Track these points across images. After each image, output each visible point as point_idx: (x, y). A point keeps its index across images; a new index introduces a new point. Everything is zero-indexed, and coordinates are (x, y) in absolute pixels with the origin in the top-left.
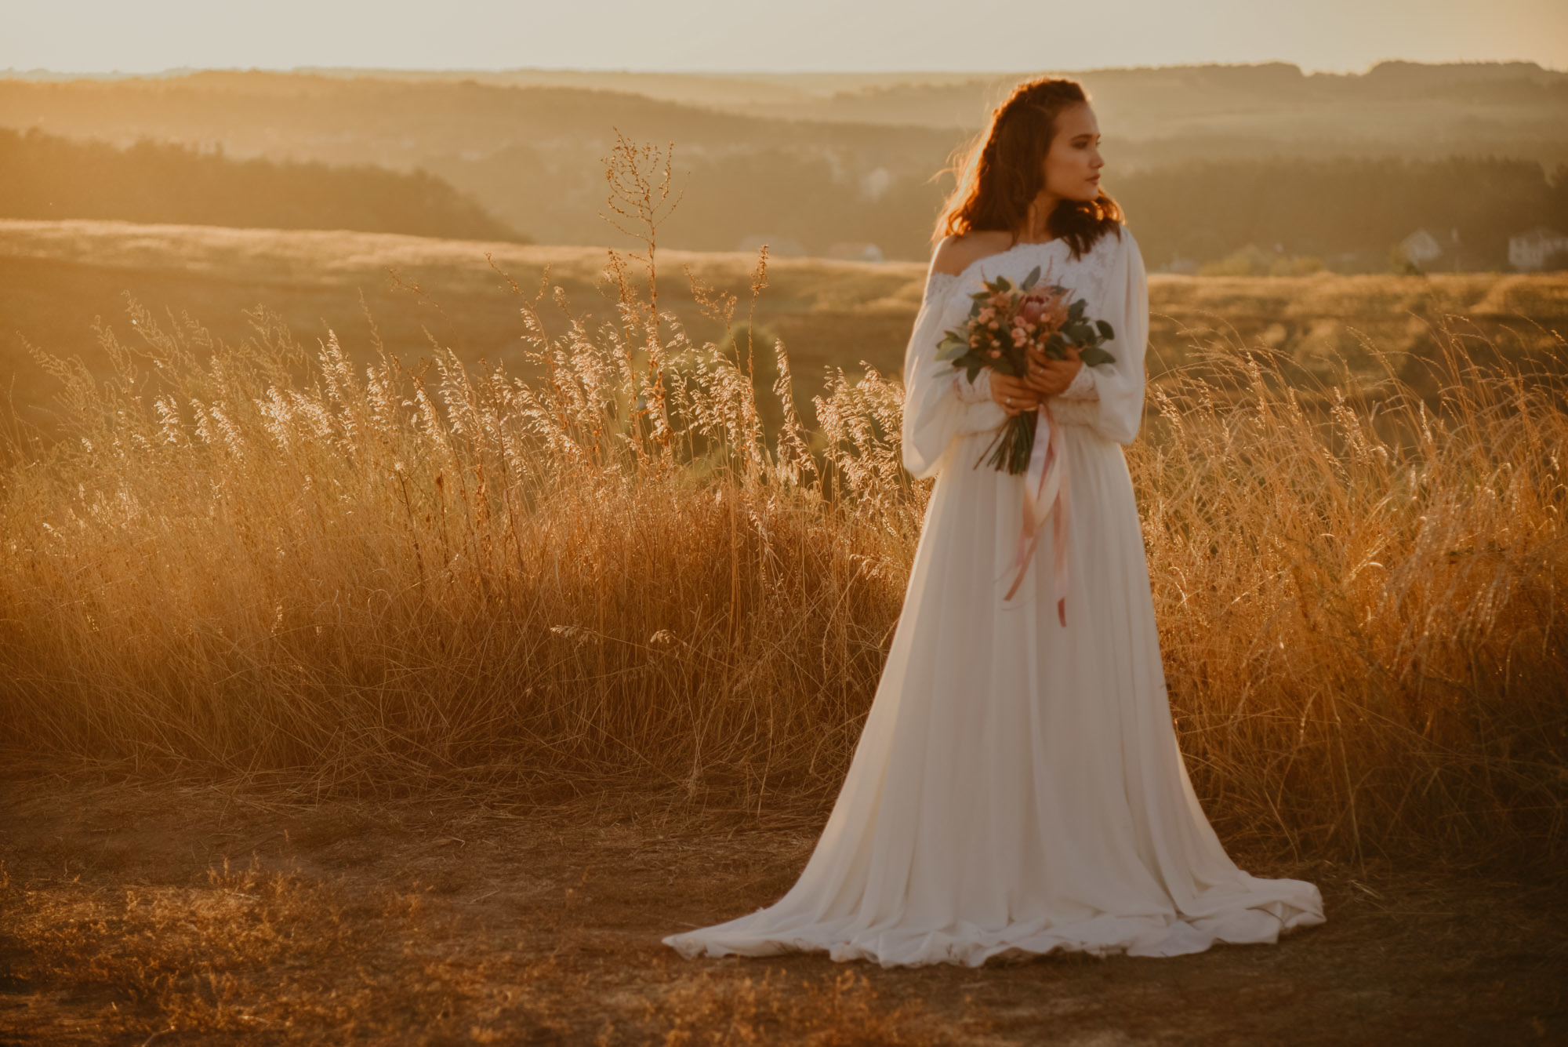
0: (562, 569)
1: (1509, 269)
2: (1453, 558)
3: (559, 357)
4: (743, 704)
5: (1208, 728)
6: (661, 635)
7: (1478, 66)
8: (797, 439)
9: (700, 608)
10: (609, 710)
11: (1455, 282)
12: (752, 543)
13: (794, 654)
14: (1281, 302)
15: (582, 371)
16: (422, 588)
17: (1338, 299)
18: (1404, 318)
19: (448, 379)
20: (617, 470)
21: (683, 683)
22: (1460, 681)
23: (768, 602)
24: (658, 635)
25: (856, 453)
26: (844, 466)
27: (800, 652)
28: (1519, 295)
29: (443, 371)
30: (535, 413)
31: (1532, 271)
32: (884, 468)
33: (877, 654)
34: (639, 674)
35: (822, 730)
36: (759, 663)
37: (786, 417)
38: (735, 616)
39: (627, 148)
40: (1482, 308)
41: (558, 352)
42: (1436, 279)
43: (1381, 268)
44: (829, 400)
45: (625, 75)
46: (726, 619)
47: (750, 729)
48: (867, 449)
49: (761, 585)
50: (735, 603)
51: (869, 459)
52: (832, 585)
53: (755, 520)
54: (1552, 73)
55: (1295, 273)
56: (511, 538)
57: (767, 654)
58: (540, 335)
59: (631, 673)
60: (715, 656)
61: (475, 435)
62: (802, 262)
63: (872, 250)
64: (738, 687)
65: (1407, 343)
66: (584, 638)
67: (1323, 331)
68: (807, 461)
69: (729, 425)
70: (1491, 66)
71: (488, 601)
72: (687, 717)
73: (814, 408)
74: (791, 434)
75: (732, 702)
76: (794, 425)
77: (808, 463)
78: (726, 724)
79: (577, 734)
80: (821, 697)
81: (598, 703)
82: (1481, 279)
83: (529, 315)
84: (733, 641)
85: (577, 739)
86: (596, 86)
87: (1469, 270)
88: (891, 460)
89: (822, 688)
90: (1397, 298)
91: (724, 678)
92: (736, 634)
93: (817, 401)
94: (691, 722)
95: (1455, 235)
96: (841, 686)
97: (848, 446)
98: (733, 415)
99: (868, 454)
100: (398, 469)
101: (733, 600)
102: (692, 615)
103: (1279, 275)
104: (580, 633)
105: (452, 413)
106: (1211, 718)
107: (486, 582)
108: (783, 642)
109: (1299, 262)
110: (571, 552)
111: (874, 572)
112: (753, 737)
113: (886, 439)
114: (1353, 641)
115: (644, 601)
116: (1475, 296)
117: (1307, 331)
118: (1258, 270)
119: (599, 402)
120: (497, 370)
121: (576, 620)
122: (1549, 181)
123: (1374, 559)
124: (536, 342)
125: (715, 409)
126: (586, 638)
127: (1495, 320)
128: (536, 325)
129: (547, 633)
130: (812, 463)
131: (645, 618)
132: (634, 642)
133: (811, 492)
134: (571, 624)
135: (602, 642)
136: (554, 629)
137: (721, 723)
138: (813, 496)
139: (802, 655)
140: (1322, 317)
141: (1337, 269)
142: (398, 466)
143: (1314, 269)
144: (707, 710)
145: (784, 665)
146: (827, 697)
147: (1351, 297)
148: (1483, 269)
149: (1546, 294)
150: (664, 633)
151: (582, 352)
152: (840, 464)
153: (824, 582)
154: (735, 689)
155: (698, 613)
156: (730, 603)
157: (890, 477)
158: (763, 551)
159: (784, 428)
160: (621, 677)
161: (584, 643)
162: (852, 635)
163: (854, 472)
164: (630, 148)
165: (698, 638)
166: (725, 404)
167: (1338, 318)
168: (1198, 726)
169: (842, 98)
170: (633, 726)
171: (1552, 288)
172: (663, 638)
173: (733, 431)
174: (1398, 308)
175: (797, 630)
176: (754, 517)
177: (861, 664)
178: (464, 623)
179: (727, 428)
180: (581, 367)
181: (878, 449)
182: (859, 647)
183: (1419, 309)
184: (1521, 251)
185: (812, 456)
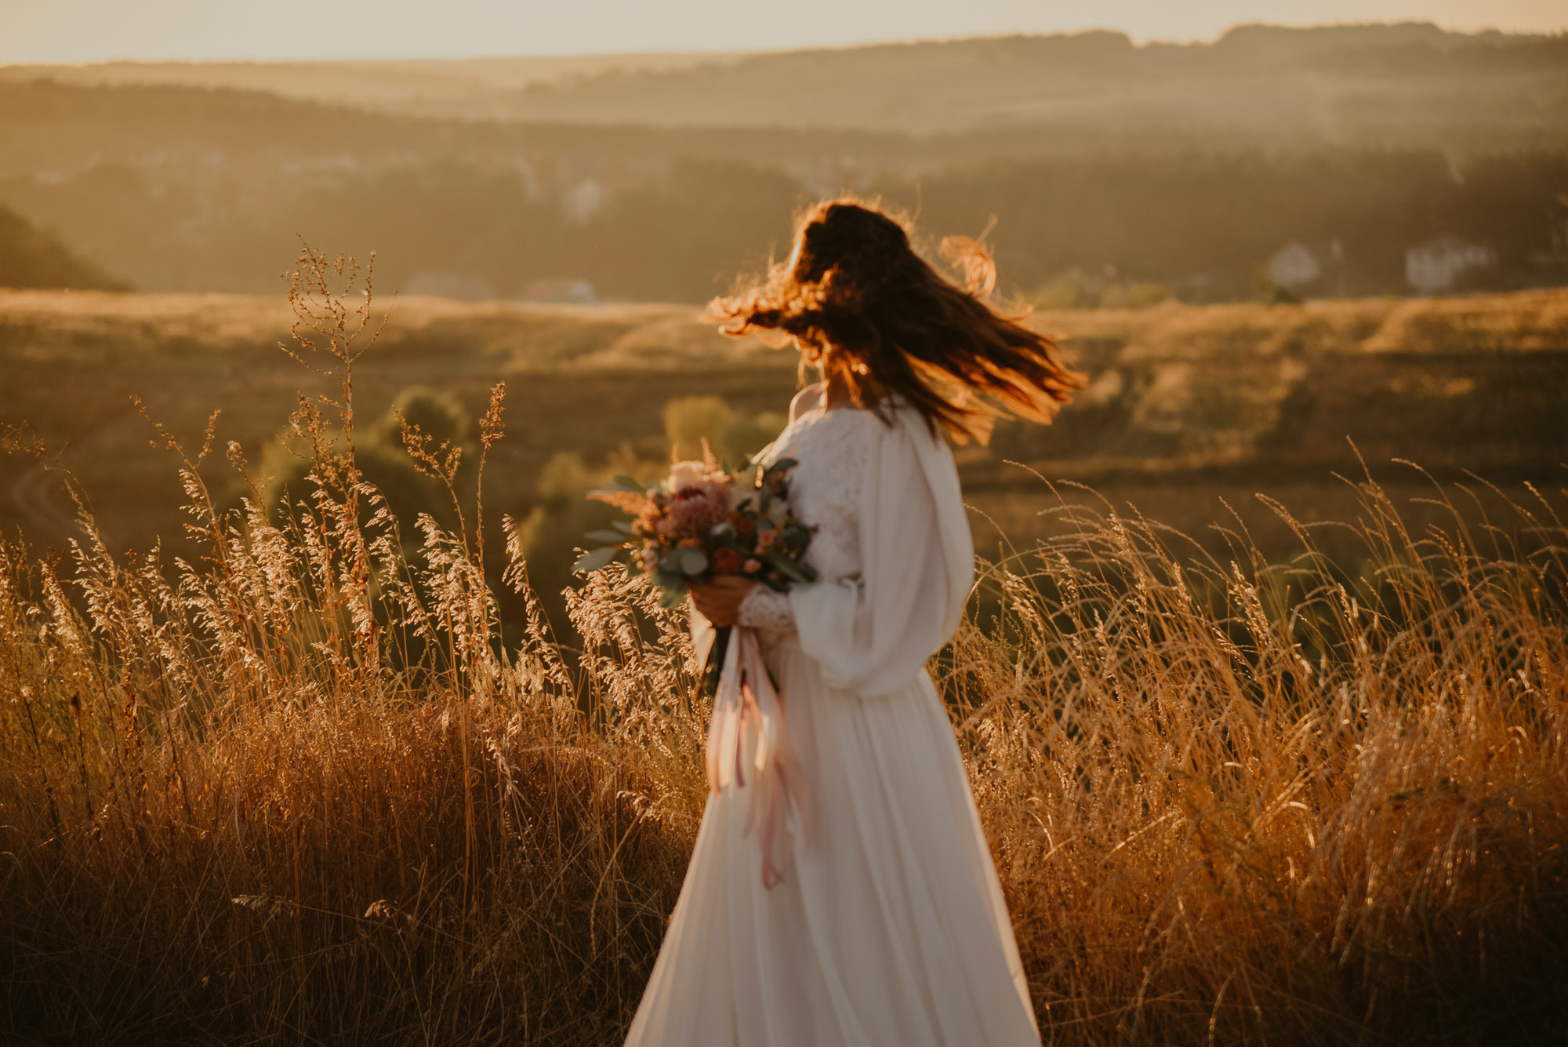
0: (242, 816)
1: (1407, 291)
2: (1398, 803)
3: (235, 548)
4: (484, 987)
5: (1090, 1017)
6: (379, 907)
7: (1360, 29)
8: (544, 644)
9: (424, 865)
10: (309, 1000)
11: (1339, 311)
12: (490, 777)
13: (548, 921)
14: (1115, 344)
15: (265, 565)
16: (58, 844)
17: (1190, 339)
18: (1274, 359)
19: (84, 565)
20: (313, 690)
21: (404, 961)
22: (1410, 955)
23: (513, 854)
24: (374, 908)
25: (620, 659)
26: (605, 675)
27: (557, 920)
28: (1423, 325)
29: (77, 555)
30: (200, 603)
31: (1439, 293)
32: (659, 678)
33: (655, 920)
34: (347, 952)
35: (588, 1021)
36: (505, 934)
37: (530, 617)
38: (470, 873)
39: (314, 260)
40: (1377, 344)
41: (234, 540)
42: (1316, 308)
43: (1243, 294)
44: (581, 592)
45: (248, 66)
46: (458, 879)
47: (494, 1021)
48: (635, 654)
49: (503, 833)
50: (471, 858)
51: (638, 666)
52: (594, 830)
53: (494, 751)
54: (1455, 35)
55: (1133, 305)
56: (175, 779)
57: (515, 923)
58: (204, 504)
59: (337, 950)
60: (445, 926)
61: (124, 647)
62: (489, 308)
63: (581, 288)
64: (479, 968)
65: (1279, 393)
66: (276, 909)
67: (1171, 380)
68: (558, 672)
69: (457, 630)
70: (1377, 29)
71: (147, 861)
72: (411, 1006)
73: (563, 601)
74: (536, 637)
75: (470, 985)
76: (540, 627)
77: (560, 675)
78: (463, 1013)
79: (269, 1032)
80: (586, 980)
81: (295, 992)
82: (1373, 306)
83: (191, 478)
84: (469, 906)
85: (269, 1040)
86: (212, 81)
87: (1357, 294)
88: (668, 667)
89: (587, 966)
90: (1265, 334)
91: (459, 954)
92: (473, 898)
93: (568, 593)
94: (418, 1013)
95: (1337, 248)
96: (611, 964)
97: (611, 650)
98: (462, 617)
99: (637, 661)
100: (25, 694)
101: (468, 855)
102: (416, 874)
103: (1112, 307)
104: (270, 904)
105: (94, 606)
106: (1092, 1003)
107: (141, 833)
108: (533, 906)
109: (1139, 290)
110: (254, 793)
111: (650, 813)
112: (499, 1031)
113: (660, 641)
114: (1273, 905)
115: (351, 857)
116: (1366, 328)
117: (1150, 380)
118: (1087, 301)
119: (287, 604)
120: (153, 551)
121: (263, 886)
122: (1457, 176)
123: (1296, 798)
124: (199, 513)
125: (438, 610)
126: (278, 910)
127: (1394, 359)
128: (199, 490)
129: (227, 902)
130: (564, 674)
131: (353, 879)
132: (339, 912)
133: (560, 699)
134: (257, 891)
135: (298, 911)
136: (237, 901)
137: (456, 1013)
138: (562, 705)
139: (560, 924)
140: (1171, 360)
141: (1187, 297)
142: (25, 691)
143: (1156, 299)
144: (438, 996)
145: (536, 936)
146: (593, 977)
147: (1205, 334)
148: (1376, 291)
149: (1458, 324)
150: (381, 904)
151: (266, 538)
152: (601, 674)
153: (583, 826)
154: (474, 970)
155: (422, 872)
156: (464, 858)
157: (666, 690)
158: (504, 789)
159: (526, 631)
160: (324, 956)
161: (276, 917)
162: (623, 895)
163: (620, 686)
164: (318, 261)
165: (424, 903)
166: (452, 603)
167: (1188, 361)
168: (1077, 1012)
169: (536, 91)
170: (341, 1019)
171: (1465, 316)
172: (381, 910)
173: (461, 638)
174: (1266, 347)
175: (552, 890)
176: (493, 747)
177: (635, 931)
178: (116, 891)
179: (454, 634)
180: (264, 558)
181: (649, 655)
182: (633, 910)
183: (1294, 348)
184: (1422, 267)
185: (564, 666)
